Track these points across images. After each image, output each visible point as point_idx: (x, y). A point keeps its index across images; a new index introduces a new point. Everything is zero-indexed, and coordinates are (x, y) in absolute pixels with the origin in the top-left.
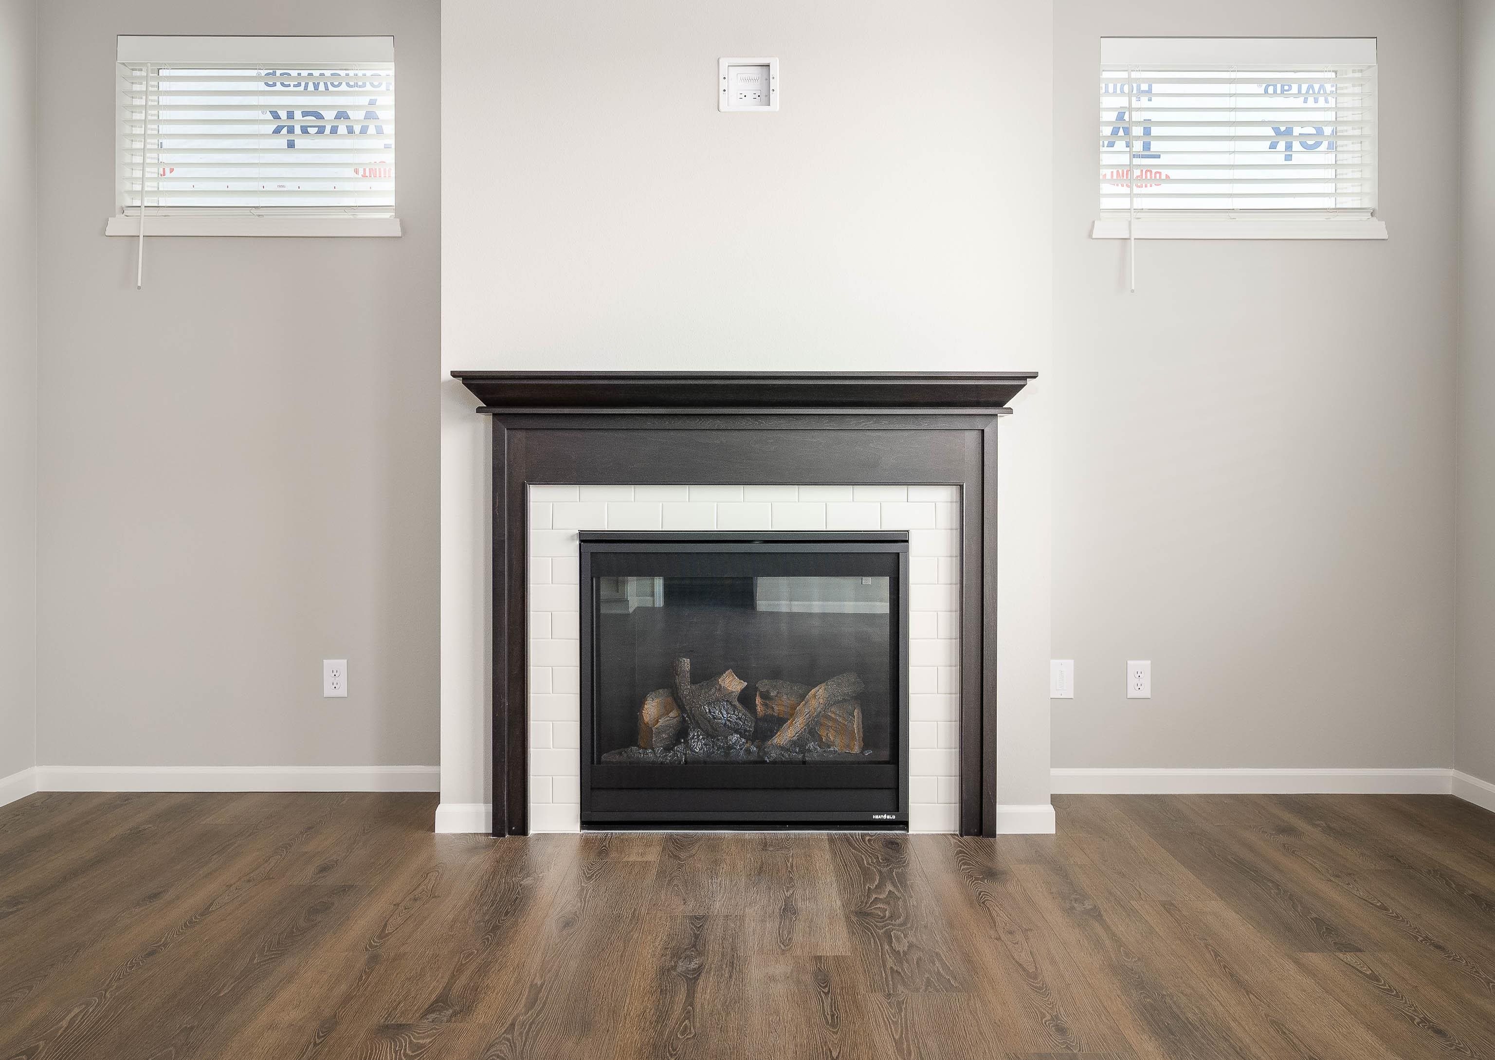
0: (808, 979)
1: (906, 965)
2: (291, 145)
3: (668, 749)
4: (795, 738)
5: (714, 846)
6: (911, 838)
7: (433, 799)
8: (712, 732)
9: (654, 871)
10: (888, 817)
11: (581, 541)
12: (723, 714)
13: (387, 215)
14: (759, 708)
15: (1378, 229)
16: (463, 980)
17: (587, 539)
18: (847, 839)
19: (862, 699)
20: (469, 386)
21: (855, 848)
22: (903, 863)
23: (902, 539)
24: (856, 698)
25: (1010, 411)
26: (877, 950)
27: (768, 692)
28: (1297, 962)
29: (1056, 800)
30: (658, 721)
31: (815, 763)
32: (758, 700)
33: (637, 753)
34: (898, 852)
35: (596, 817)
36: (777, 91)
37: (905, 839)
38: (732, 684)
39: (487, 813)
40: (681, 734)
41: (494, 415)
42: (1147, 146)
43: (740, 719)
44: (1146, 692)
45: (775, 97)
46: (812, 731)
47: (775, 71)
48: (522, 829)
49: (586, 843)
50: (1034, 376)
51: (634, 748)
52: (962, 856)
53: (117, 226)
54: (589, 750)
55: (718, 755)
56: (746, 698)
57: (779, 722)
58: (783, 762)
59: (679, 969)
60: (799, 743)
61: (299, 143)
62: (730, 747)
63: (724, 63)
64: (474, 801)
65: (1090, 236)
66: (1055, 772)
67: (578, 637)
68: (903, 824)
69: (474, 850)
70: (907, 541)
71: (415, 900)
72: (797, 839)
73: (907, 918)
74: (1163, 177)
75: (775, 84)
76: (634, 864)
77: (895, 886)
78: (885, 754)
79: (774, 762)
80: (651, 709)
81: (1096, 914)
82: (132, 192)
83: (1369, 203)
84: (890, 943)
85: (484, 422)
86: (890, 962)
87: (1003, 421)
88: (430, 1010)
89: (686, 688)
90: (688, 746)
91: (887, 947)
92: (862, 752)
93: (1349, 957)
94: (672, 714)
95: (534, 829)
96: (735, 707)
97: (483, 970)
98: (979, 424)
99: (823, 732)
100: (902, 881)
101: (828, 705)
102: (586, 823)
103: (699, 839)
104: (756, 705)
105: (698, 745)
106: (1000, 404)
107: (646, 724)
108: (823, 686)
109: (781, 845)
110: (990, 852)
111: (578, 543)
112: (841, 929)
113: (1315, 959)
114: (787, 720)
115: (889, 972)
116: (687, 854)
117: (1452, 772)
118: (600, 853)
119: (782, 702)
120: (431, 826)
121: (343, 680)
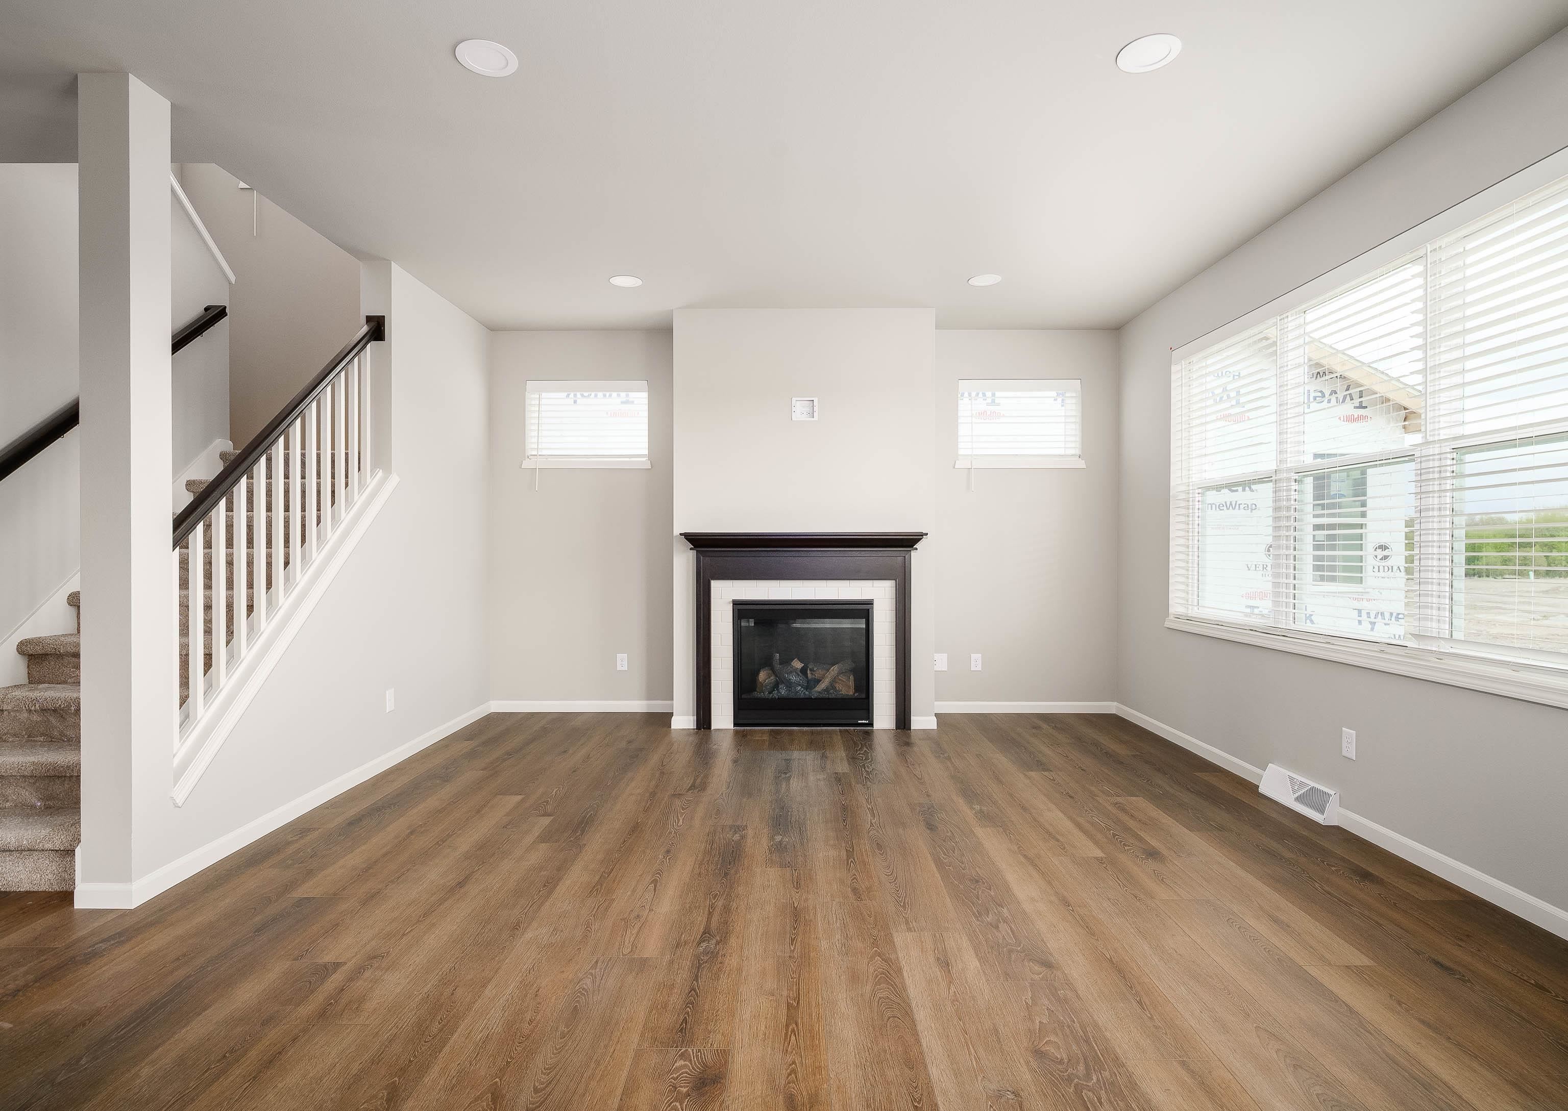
0: (833, 780)
1: (871, 776)
2: (575, 402)
3: (770, 693)
4: (825, 688)
5: (791, 733)
6: (874, 731)
7: (671, 715)
8: (789, 684)
9: (767, 743)
10: (865, 722)
11: (733, 604)
12: (793, 678)
13: (644, 459)
14: (809, 675)
15: (1082, 464)
16: (699, 781)
17: (736, 603)
18: (847, 731)
19: (854, 671)
20: (686, 539)
21: (851, 734)
22: (872, 740)
23: (870, 603)
24: (851, 671)
25: (916, 549)
26: (860, 771)
27: (813, 668)
28: (1026, 775)
29: (936, 715)
30: (765, 681)
31: (832, 699)
32: (809, 672)
33: (756, 694)
34: (869, 736)
35: (741, 722)
36: (817, 411)
37: (872, 731)
38: (797, 664)
39: (694, 720)
40: (776, 686)
41: (697, 551)
42: (993, 401)
43: (800, 680)
44: (979, 668)
45: (816, 414)
46: (832, 685)
47: (816, 403)
48: (709, 726)
49: (736, 733)
50: (927, 534)
51: (756, 693)
52: (897, 738)
53: (526, 464)
54: (737, 693)
55: (792, 695)
56: (804, 671)
57: (818, 681)
58: (819, 699)
59: (782, 777)
60: (827, 690)
61: (579, 401)
62: (797, 692)
63: (794, 399)
64: (688, 715)
65: (954, 468)
66: (936, 703)
67: (732, 645)
68: (871, 725)
69: (689, 735)
70: (873, 604)
71: (672, 753)
72: (827, 731)
73: (872, 760)
74: (1001, 415)
75: (816, 409)
76: (758, 740)
77: (867, 748)
78: (863, 696)
79: (816, 699)
80: (762, 676)
81: (949, 758)
82: (533, 449)
83: (1078, 452)
84: (865, 769)
85: (692, 555)
86: (865, 774)
87: (913, 553)
88: (689, 789)
89: (778, 667)
90: (779, 692)
91: (863, 769)
92: (854, 694)
93: (1046, 773)
94: (772, 678)
95: (714, 726)
96: (798, 675)
97: (706, 776)
98: (903, 554)
99: (837, 685)
100: (871, 747)
101: (840, 673)
102: (735, 725)
103: (784, 731)
104: (807, 674)
105: (783, 691)
106: (912, 546)
107: (761, 683)
108: (837, 666)
109: (821, 732)
110: (909, 736)
111: (732, 605)
112: (845, 763)
113: (1033, 774)
114: (821, 681)
115: (864, 778)
116: (780, 737)
117: (1115, 704)
118: (743, 736)
119: (818, 673)
120: (669, 725)
121: (625, 663)
